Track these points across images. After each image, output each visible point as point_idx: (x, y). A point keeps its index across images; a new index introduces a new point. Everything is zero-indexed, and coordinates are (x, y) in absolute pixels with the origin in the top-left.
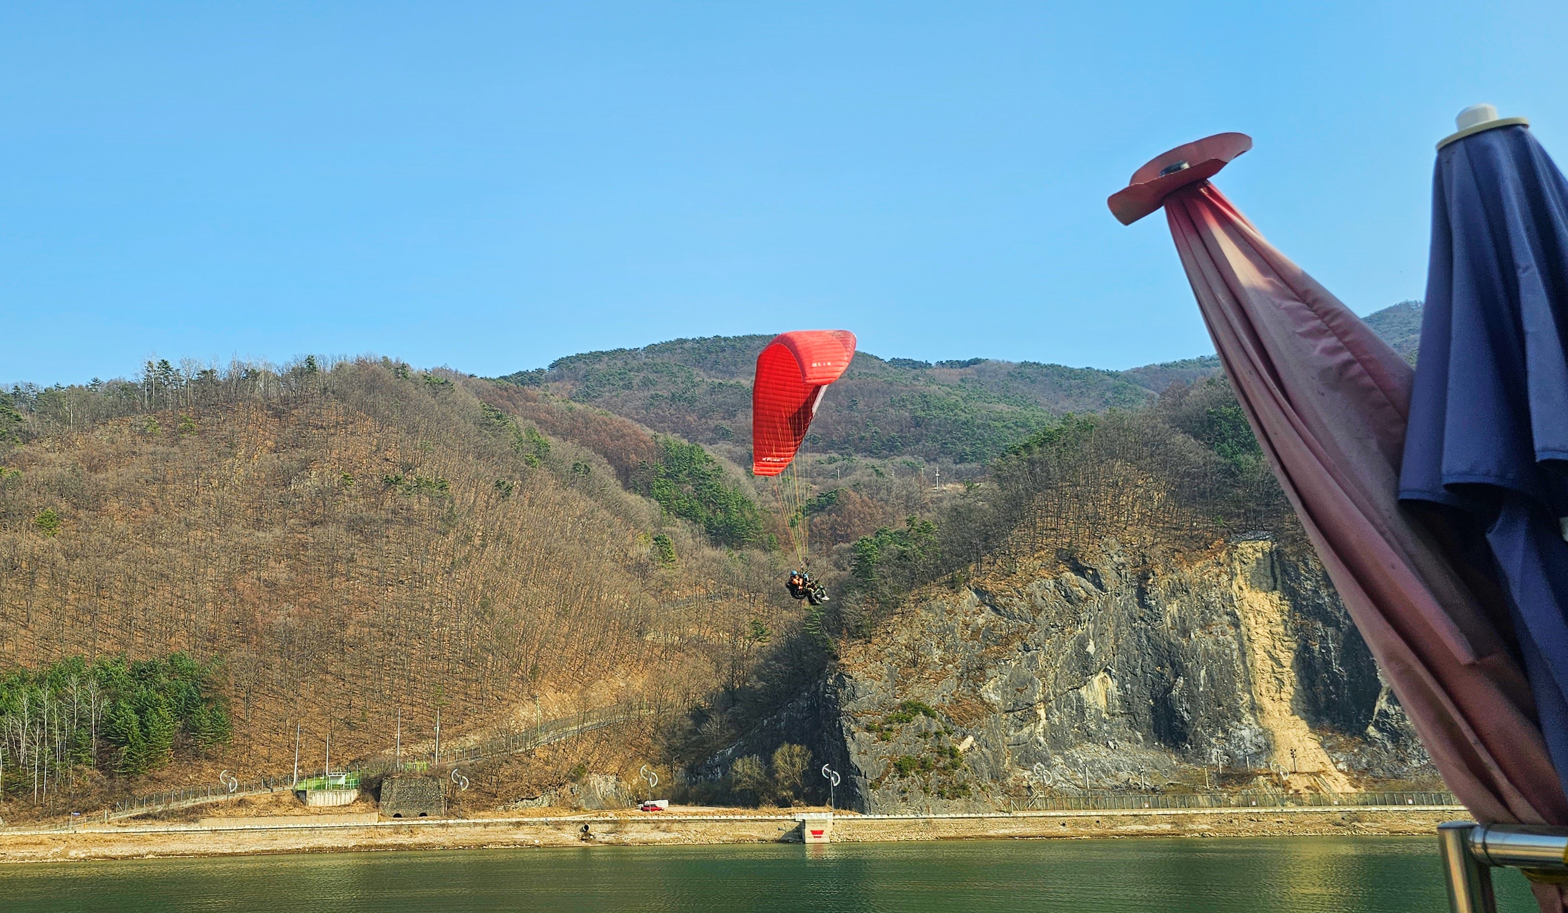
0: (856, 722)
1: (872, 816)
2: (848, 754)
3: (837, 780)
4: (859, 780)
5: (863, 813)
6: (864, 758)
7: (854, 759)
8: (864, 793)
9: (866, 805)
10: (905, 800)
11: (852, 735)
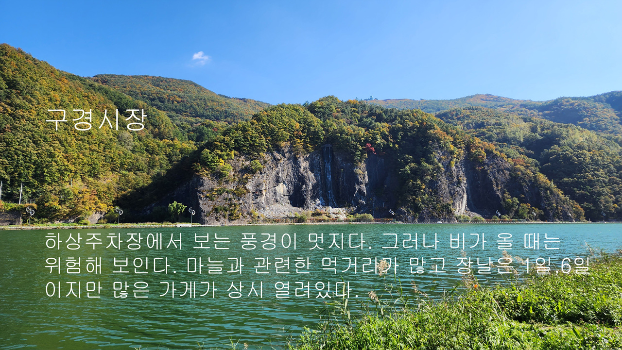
0: (202, 193)
1: (206, 225)
2: (199, 204)
3: (194, 213)
4: (202, 214)
6: (204, 206)
8: (203, 218)
9: (204, 221)
10: (217, 220)
11: (201, 198)
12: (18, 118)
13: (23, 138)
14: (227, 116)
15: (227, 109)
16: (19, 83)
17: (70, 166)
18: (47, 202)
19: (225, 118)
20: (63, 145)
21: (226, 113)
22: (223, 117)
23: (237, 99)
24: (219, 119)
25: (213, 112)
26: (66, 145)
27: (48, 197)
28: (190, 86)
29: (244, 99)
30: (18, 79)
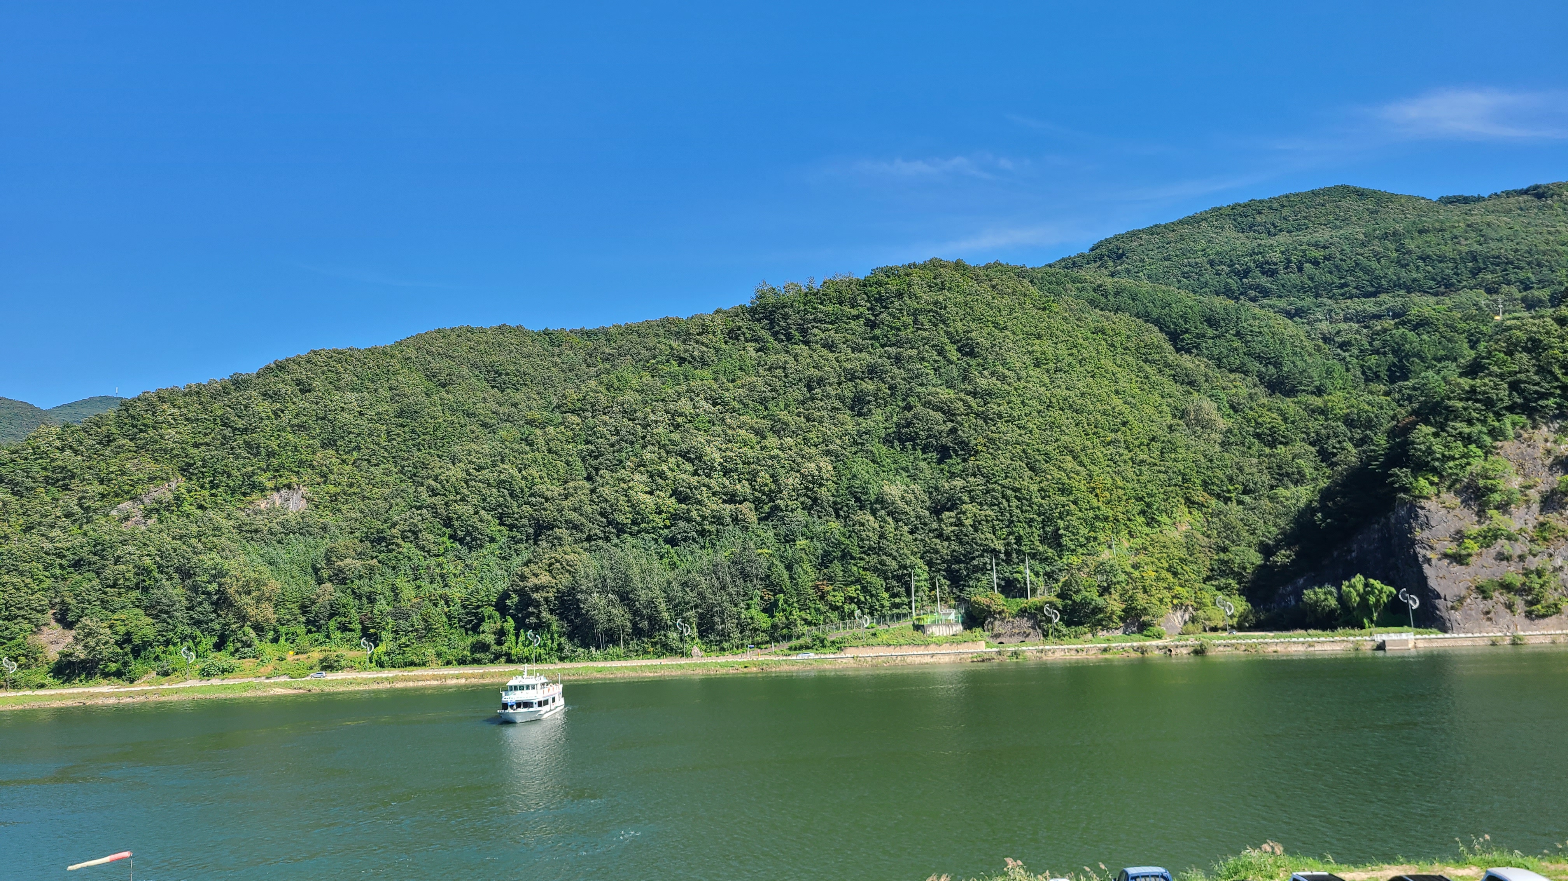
0: (1432, 548)
1: (1456, 635)
2: (1425, 579)
3: (1415, 602)
4: (1440, 603)
5: (1446, 632)
6: (1443, 582)
7: (1432, 583)
8: (1445, 615)
9: (1449, 625)
10: (1490, 619)
11: (1428, 561)
12: (991, 419)
13: (1010, 462)
14: (1480, 270)
15: (1476, 247)
16: (978, 343)
17: (1103, 508)
18: (1078, 592)
19: (1474, 273)
20: (1081, 464)
21: (1474, 259)
22: (1466, 275)
23: (1508, 194)
24: (1452, 285)
25: (1429, 268)
26: (1086, 461)
27: (1077, 582)
28: (1344, 204)
29: (1537, 187)
30: (974, 334)
